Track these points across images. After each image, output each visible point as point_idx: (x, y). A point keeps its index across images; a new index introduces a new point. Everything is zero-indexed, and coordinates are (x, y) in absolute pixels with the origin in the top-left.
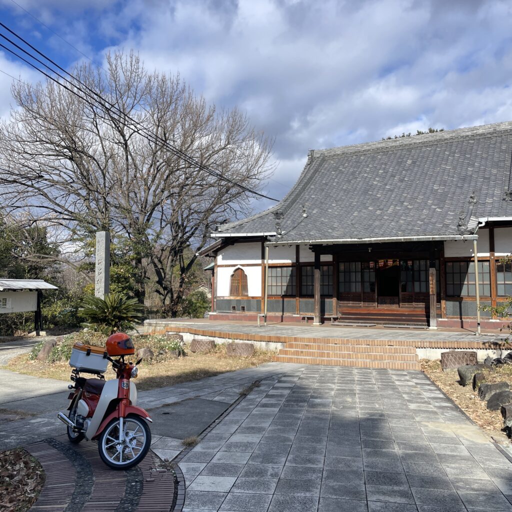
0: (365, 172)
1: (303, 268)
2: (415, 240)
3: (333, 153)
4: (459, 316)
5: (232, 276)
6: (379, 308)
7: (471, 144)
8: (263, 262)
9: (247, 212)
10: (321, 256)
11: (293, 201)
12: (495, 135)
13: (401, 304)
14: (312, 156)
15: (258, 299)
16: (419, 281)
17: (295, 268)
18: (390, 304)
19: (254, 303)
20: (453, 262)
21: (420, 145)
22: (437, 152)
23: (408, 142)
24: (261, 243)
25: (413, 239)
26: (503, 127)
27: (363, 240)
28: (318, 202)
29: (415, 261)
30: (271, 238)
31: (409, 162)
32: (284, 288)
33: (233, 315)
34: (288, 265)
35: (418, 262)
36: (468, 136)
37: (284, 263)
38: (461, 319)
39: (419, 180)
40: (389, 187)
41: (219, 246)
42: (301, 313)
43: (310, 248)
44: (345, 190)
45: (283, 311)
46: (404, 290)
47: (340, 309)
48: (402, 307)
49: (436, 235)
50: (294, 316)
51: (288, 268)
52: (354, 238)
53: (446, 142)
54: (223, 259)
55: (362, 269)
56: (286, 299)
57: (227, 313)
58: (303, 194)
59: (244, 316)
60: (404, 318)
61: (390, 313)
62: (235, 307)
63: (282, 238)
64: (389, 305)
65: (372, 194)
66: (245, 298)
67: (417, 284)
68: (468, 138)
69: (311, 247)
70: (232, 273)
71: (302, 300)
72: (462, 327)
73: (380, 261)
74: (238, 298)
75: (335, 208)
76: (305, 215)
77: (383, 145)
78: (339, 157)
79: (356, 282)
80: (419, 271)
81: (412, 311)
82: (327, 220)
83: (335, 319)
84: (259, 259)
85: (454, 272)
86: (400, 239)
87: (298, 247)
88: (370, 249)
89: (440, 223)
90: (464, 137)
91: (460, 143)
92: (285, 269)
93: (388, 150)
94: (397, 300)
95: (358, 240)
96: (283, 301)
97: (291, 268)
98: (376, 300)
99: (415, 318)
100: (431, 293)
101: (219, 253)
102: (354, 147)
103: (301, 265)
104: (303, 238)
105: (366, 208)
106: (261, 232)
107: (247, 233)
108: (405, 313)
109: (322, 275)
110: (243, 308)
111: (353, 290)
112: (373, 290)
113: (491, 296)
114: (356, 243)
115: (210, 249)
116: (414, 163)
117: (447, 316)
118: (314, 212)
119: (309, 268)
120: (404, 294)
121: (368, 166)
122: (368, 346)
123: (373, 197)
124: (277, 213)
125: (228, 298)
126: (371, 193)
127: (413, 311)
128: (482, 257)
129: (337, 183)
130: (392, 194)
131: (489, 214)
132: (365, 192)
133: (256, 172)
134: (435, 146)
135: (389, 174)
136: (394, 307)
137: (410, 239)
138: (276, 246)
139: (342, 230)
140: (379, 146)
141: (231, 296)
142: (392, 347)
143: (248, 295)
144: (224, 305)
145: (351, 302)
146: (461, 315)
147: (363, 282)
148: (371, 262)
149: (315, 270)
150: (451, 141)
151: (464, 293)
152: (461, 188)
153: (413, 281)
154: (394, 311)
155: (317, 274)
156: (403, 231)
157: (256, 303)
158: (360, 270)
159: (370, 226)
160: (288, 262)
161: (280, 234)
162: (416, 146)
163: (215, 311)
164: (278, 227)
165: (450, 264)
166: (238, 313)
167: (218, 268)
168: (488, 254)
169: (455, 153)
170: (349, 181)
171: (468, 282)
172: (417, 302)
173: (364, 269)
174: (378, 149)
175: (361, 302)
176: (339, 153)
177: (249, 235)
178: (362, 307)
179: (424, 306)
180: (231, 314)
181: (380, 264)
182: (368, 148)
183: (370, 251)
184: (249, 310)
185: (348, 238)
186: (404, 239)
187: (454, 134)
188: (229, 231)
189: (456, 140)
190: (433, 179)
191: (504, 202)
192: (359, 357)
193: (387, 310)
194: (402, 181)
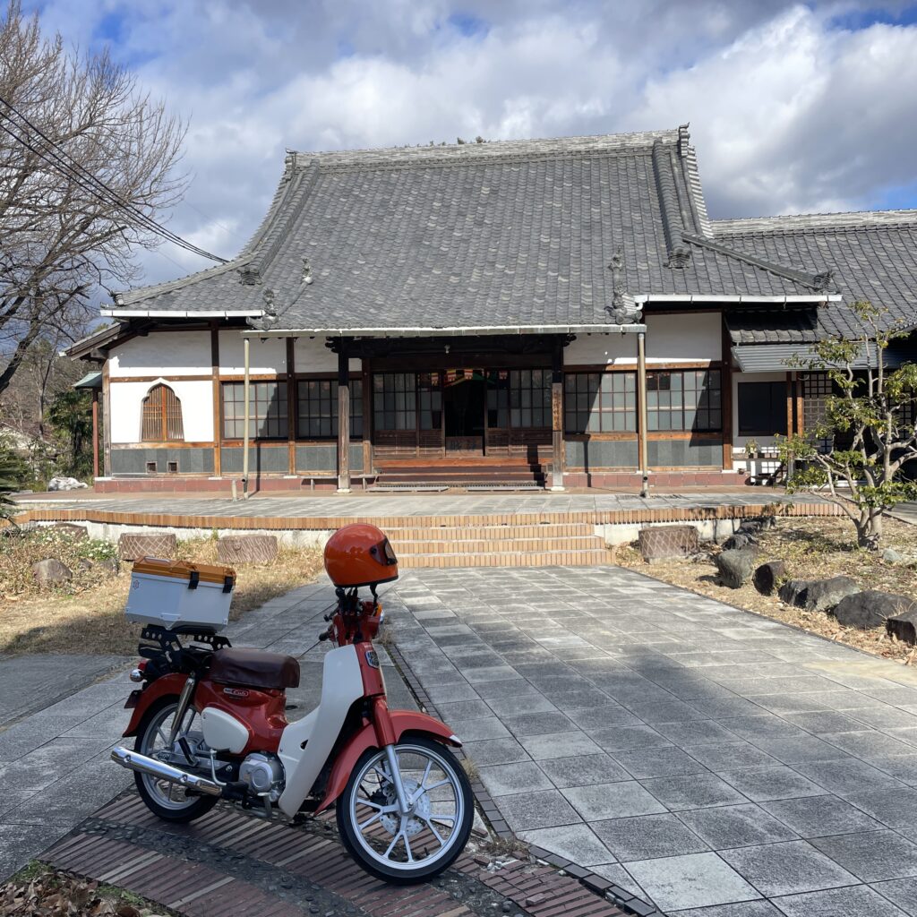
0: (407, 204)
1: (300, 384)
2: (539, 332)
3: (335, 162)
4: (584, 468)
5: (146, 400)
6: (447, 456)
7: (586, 166)
8: (216, 373)
9: (123, 274)
10: (350, 360)
11: (274, 251)
12: (624, 154)
13: (487, 448)
14: (294, 164)
15: (207, 447)
16: (520, 407)
17: (284, 385)
18: (468, 448)
19: (198, 456)
20: (576, 373)
21: (499, 161)
22: (532, 176)
23: (476, 154)
24: (209, 333)
25: (537, 329)
26: (636, 142)
27: (444, 329)
28: (326, 256)
29: (512, 372)
30: (253, 321)
31: (485, 190)
32: (261, 425)
33: (152, 480)
34: (269, 378)
35: (517, 373)
36: (580, 152)
37: (261, 375)
38: (587, 471)
39: (511, 224)
40: (460, 235)
41: (116, 338)
42: (300, 472)
43: (327, 345)
44: (376, 235)
45: (259, 470)
46: (493, 423)
47: (376, 462)
48: (489, 455)
49: (576, 323)
50: (286, 477)
51: (269, 385)
52: (427, 326)
53: (543, 159)
54: (121, 365)
55: (417, 387)
56: (264, 446)
57: (136, 476)
58: (289, 236)
59: (176, 482)
60: (496, 473)
61: (470, 465)
62: (154, 464)
63: (277, 321)
64: (466, 451)
65: (430, 246)
66: (177, 445)
67: (515, 413)
68: (579, 156)
69: (331, 342)
70: (145, 394)
71: (300, 446)
72: (589, 485)
73: (448, 372)
74: (162, 446)
75: (366, 268)
76: (308, 279)
77: (431, 155)
78: (348, 170)
79: (406, 411)
80: (520, 389)
81: (506, 462)
82: (356, 291)
83: (370, 481)
84: (207, 366)
85: (579, 390)
86: (514, 330)
87: (290, 342)
88: (447, 347)
89: (575, 303)
90: (574, 153)
91: (567, 163)
92: (264, 386)
93: (441, 165)
94: (479, 440)
95: (435, 329)
96: (259, 450)
97: (275, 385)
98: (443, 442)
99: (515, 473)
100: (555, 428)
101: (111, 352)
102: (375, 153)
103: (297, 378)
104: (323, 323)
105: (429, 271)
106: (218, 309)
107: (187, 310)
108: (496, 465)
109: (352, 398)
110: (173, 467)
111: (401, 425)
112: (437, 425)
113: (637, 432)
114: (432, 335)
115: (92, 343)
116: (494, 192)
117: (567, 468)
118: (324, 274)
119: (312, 384)
120: (494, 432)
121: (409, 193)
122: (504, 526)
123: (435, 252)
124: (248, 273)
125: (138, 447)
126: (427, 243)
127: (510, 461)
128: (625, 365)
129: (357, 220)
130: (468, 248)
131: (649, 289)
132: (417, 241)
133: (146, 191)
134: (525, 166)
135: (453, 211)
136: (476, 454)
137: (532, 329)
138: (265, 339)
139: (398, 310)
140: (424, 156)
141: (143, 441)
142: (547, 525)
143: (183, 440)
144: (131, 459)
145: (397, 448)
146: (586, 464)
147: (418, 410)
148: (433, 374)
149: (340, 387)
150: (551, 158)
151: (593, 425)
152: (589, 242)
153: (509, 406)
154: (475, 461)
155: (344, 395)
156: (516, 315)
157: (202, 454)
158: (413, 389)
159: (449, 303)
160: (270, 372)
161: (273, 315)
162: (491, 162)
163: (108, 475)
164: (268, 299)
165: (571, 378)
166: (162, 476)
167: (112, 384)
168: (634, 361)
169: (562, 179)
170: (379, 219)
171: (600, 407)
172: (516, 445)
173: (421, 386)
174: (423, 161)
175: (415, 446)
176: (346, 161)
177: (192, 314)
178: (418, 456)
179: (526, 451)
180: (146, 477)
181: (449, 376)
182: (403, 158)
183: (447, 352)
184: (187, 469)
185: (416, 326)
186: (520, 329)
187: (556, 146)
188: (142, 306)
189: (560, 158)
190: (536, 225)
191: (666, 269)
192: (501, 547)
193: (463, 460)
194: (480, 224)
